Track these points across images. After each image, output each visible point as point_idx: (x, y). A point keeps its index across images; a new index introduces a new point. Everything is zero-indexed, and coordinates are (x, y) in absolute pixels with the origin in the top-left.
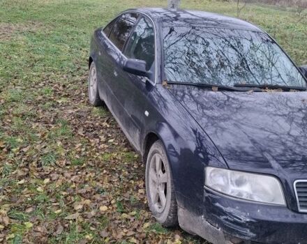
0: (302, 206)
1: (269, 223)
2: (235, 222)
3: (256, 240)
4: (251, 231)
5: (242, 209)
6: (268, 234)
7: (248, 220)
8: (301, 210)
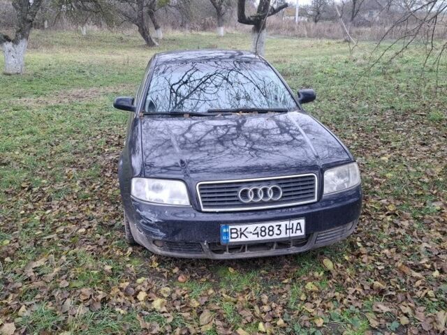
0: (204, 206)
1: (174, 222)
2: (148, 224)
3: (167, 240)
4: (161, 231)
5: (153, 212)
6: (175, 233)
7: (156, 220)
8: (203, 210)
